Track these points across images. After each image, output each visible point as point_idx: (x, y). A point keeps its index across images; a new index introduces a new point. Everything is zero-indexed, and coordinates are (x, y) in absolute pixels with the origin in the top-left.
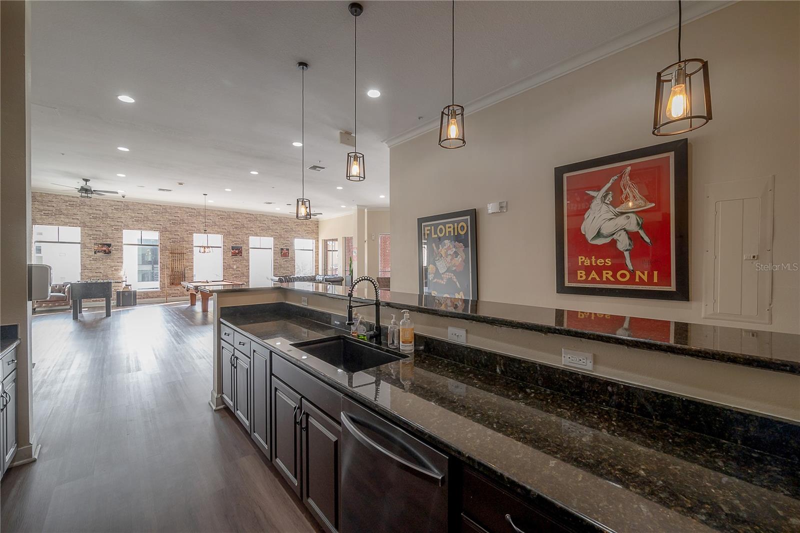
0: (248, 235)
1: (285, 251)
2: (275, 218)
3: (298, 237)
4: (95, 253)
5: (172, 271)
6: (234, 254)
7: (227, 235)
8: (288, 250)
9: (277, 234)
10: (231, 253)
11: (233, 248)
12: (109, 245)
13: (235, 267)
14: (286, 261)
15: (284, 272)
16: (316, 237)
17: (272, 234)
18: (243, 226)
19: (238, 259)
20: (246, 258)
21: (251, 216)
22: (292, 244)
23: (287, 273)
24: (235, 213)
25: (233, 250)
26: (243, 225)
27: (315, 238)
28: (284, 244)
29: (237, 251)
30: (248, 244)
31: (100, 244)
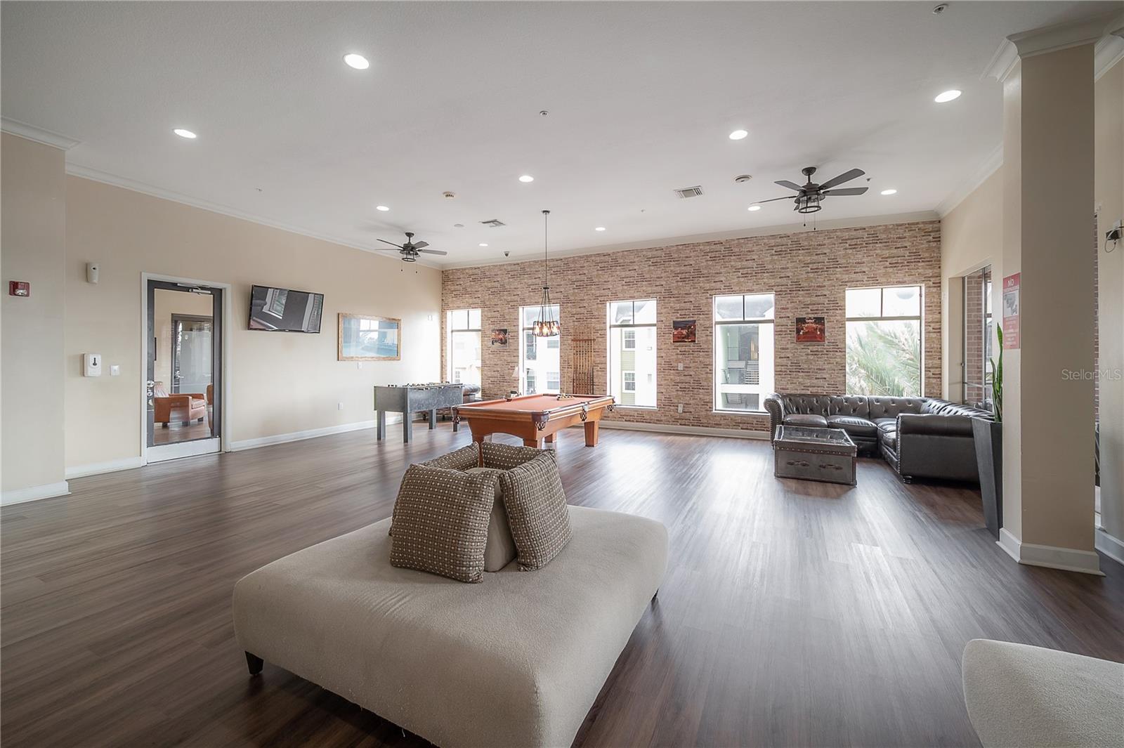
0: (710, 293)
1: (811, 324)
2: (779, 240)
3: (857, 284)
4: (493, 343)
5: (576, 372)
6: (679, 339)
7: (664, 298)
8: (820, 320)
9: (784, 281)
10: (672, 335)
11: (676, 325)
12: (505, 331)
13: (681, 366)
14: (815, 353)
15: (808, 382)
16: (929, 272)
17: (772, 282)
18: (699, 273)
19: (687, 349)
20: (705, 346)
21: (718, 248)
22: (839, 306)
23: (822, 387)
24: (681, 247)
25: (676, 328)
26: (698, 270)
27: (927, 279)
28: (806, 306)
29: (684, 332)
30: (709, 315)
31: (498, 330)
